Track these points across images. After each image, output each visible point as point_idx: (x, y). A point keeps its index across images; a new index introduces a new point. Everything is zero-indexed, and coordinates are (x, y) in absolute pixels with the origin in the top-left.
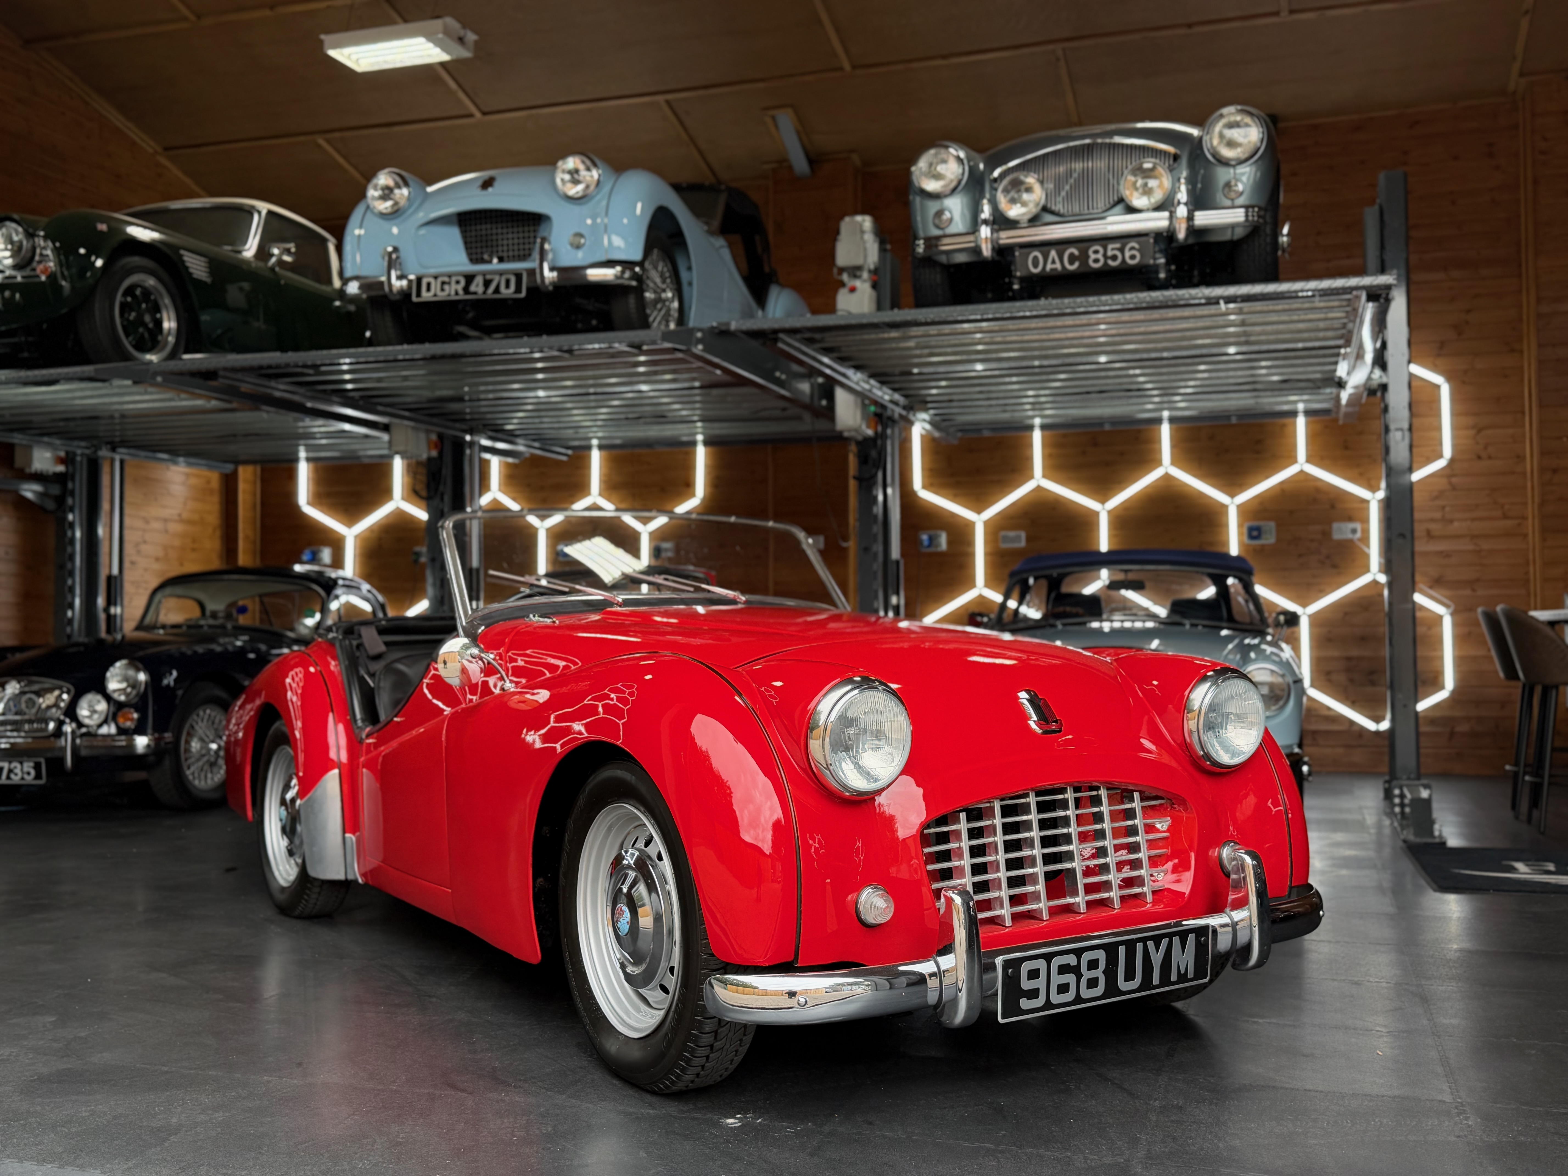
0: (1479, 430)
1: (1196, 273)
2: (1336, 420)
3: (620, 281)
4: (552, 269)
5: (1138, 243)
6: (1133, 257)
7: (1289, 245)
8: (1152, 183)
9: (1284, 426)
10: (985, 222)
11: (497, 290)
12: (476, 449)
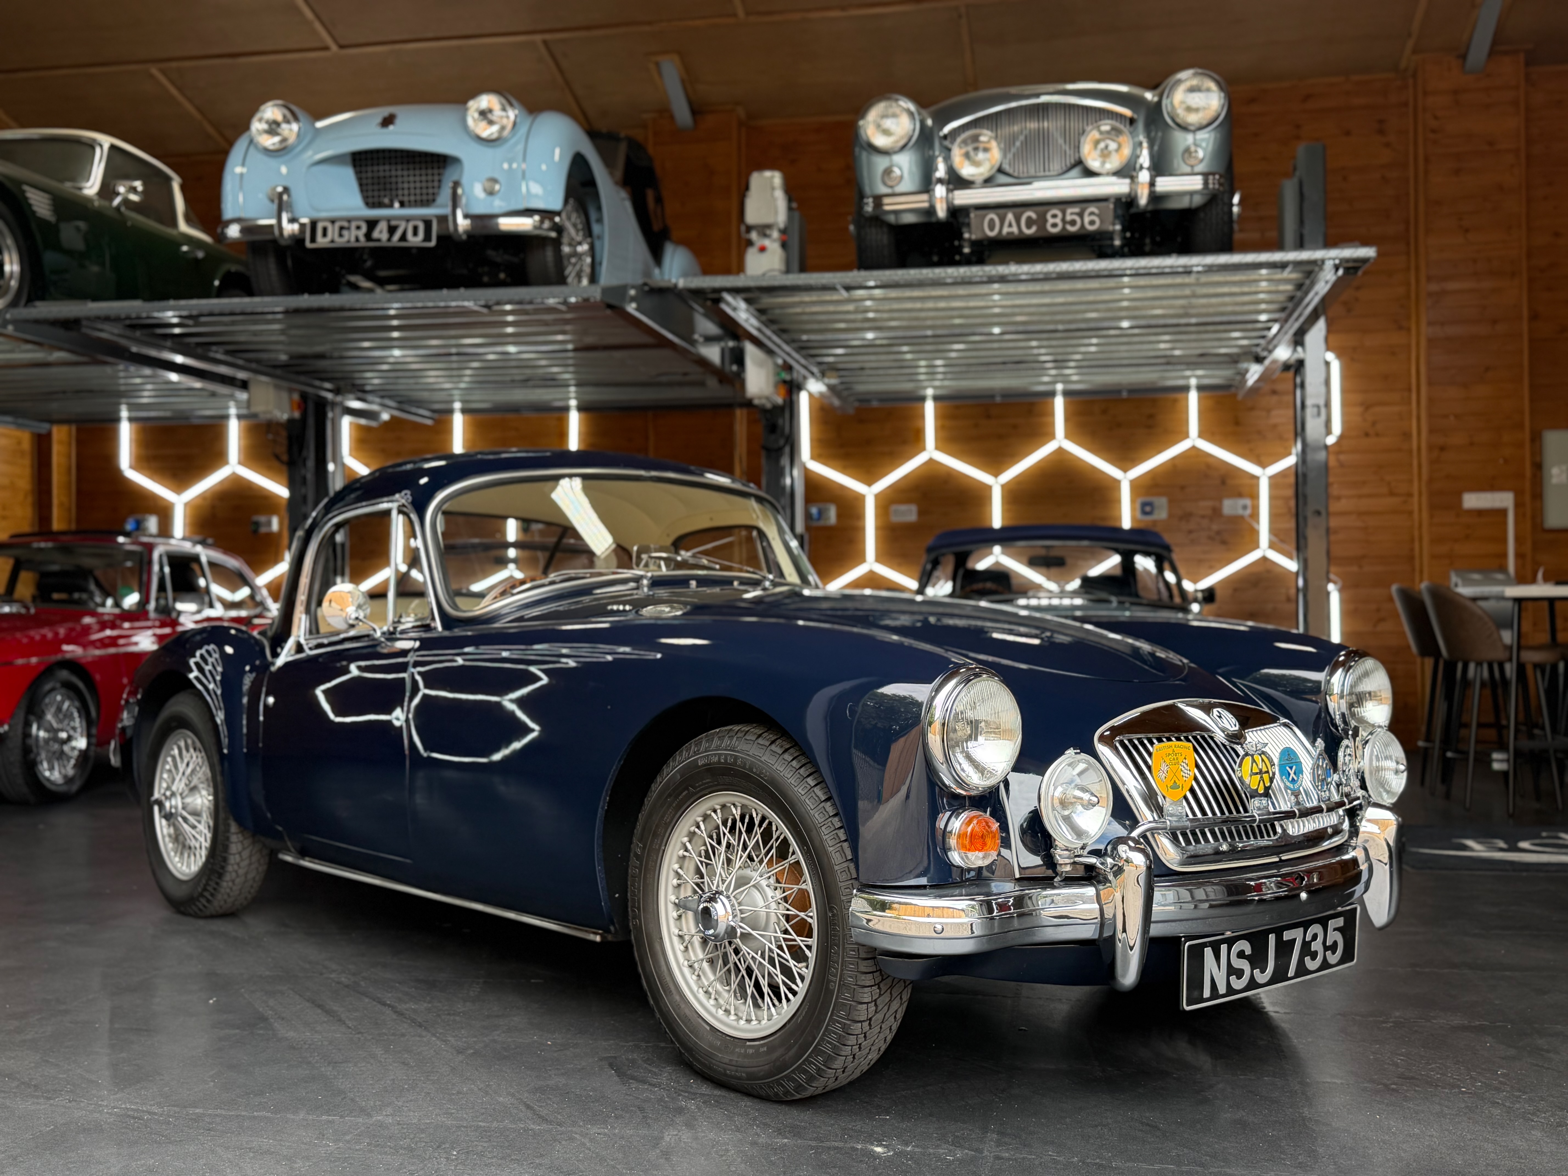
0: (1367, 407)
1: (1148, 241)
2: (1235, 395)
3: (537, 232)
4: (466, 216)
5: (1098, 208)
6: (1092, 223)
7: (1239, 214)
8: (1112, 146)
9: (1175, 401)
10: (940, 181)
11: (403, 238)
12: (338, 410)
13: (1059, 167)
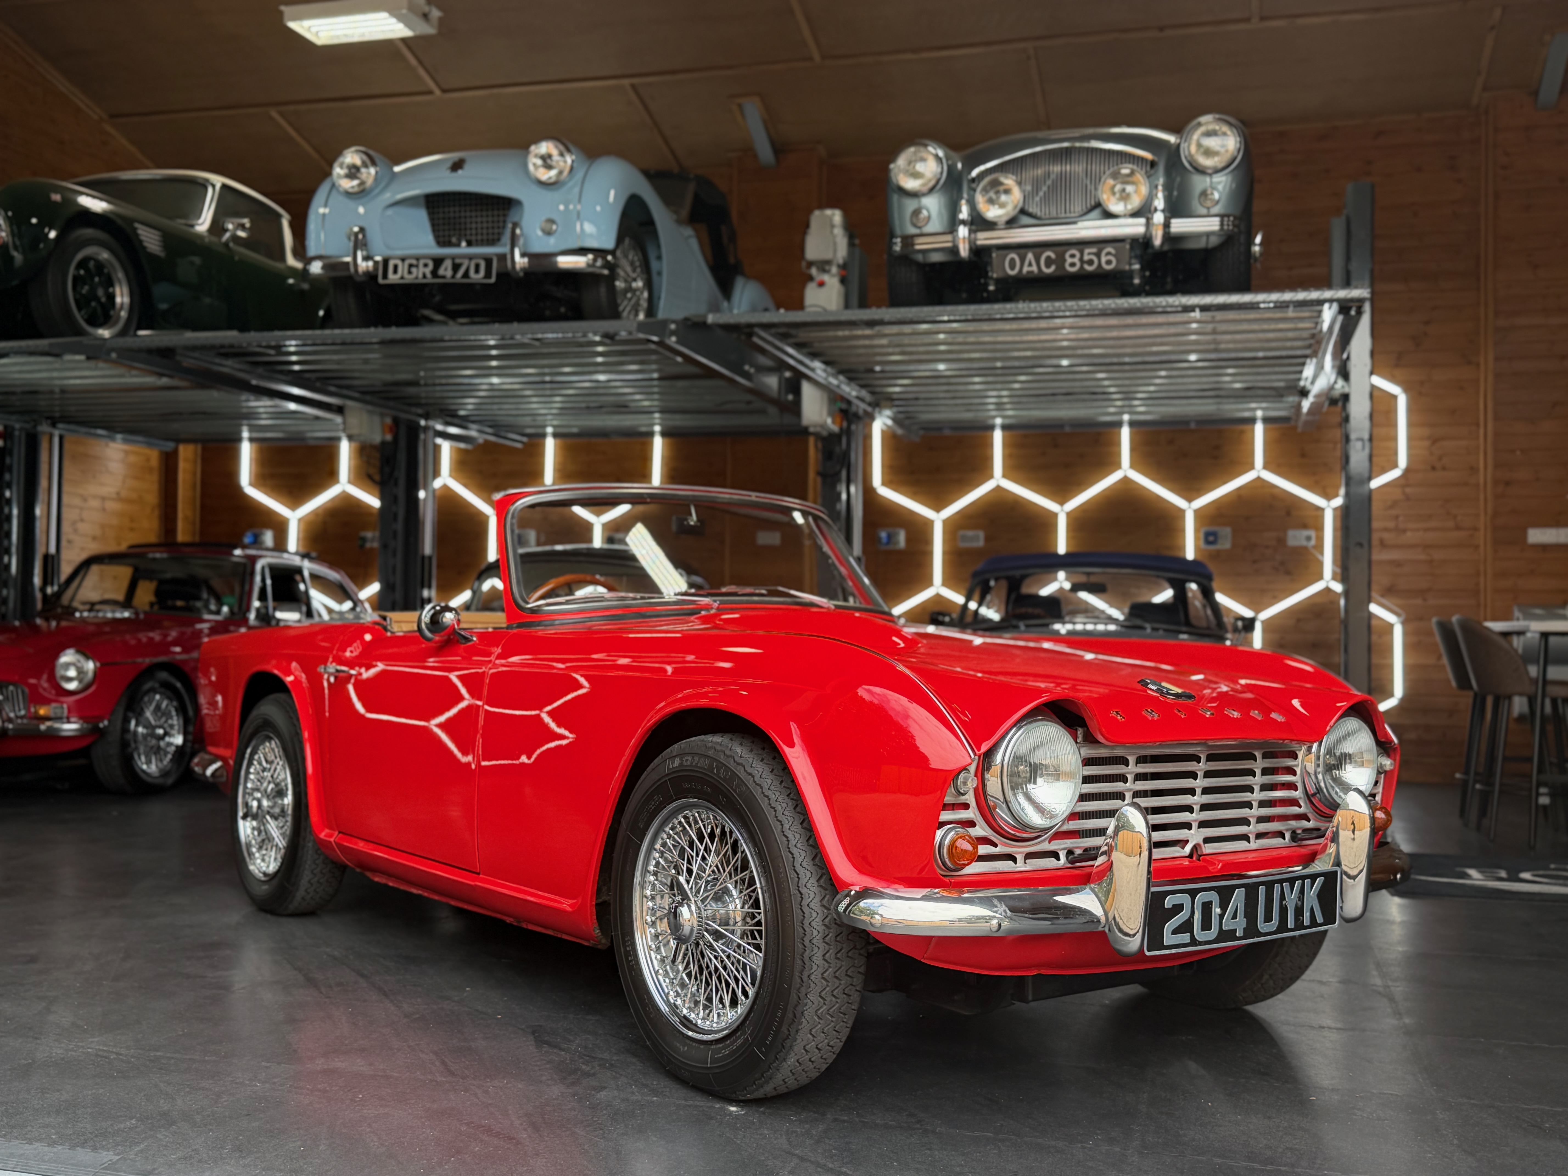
0: (1435, 440)
1: (1169, 279)
2: (1295, 428)
3: (591, 270)
4: (523, 255)
5: (1115, 248)
6: (1109, 262)
7: (1262, 254)
8: (1129, 188)
9: (1242, 432)
10: (963, 222)
11: (466, 275)
12: (431, 433)
13: (1080, 209)
